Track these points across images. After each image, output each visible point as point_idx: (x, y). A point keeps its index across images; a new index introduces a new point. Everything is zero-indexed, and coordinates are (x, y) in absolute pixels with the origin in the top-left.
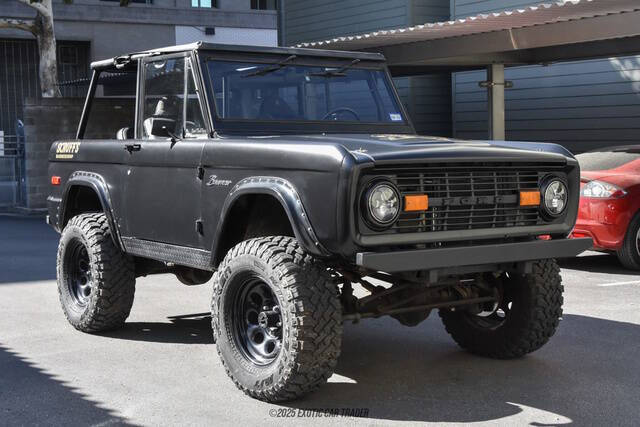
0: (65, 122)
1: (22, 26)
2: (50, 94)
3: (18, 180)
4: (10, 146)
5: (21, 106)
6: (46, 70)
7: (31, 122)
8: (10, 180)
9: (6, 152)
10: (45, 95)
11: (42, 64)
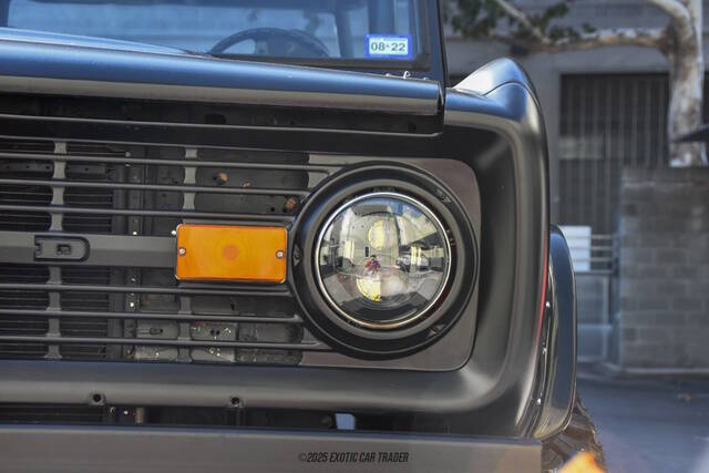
0: (698, 211)
1: (643, 40)
2: (682, 160)
3: (611, 321)
4: (600, 254)
5: (616, 182)
6: (680, 118)
7: (631, 211)
8: (598, 321)
9: (594, 265)
10: (675, 163)
11: (673, 107)
